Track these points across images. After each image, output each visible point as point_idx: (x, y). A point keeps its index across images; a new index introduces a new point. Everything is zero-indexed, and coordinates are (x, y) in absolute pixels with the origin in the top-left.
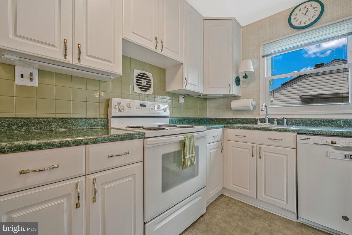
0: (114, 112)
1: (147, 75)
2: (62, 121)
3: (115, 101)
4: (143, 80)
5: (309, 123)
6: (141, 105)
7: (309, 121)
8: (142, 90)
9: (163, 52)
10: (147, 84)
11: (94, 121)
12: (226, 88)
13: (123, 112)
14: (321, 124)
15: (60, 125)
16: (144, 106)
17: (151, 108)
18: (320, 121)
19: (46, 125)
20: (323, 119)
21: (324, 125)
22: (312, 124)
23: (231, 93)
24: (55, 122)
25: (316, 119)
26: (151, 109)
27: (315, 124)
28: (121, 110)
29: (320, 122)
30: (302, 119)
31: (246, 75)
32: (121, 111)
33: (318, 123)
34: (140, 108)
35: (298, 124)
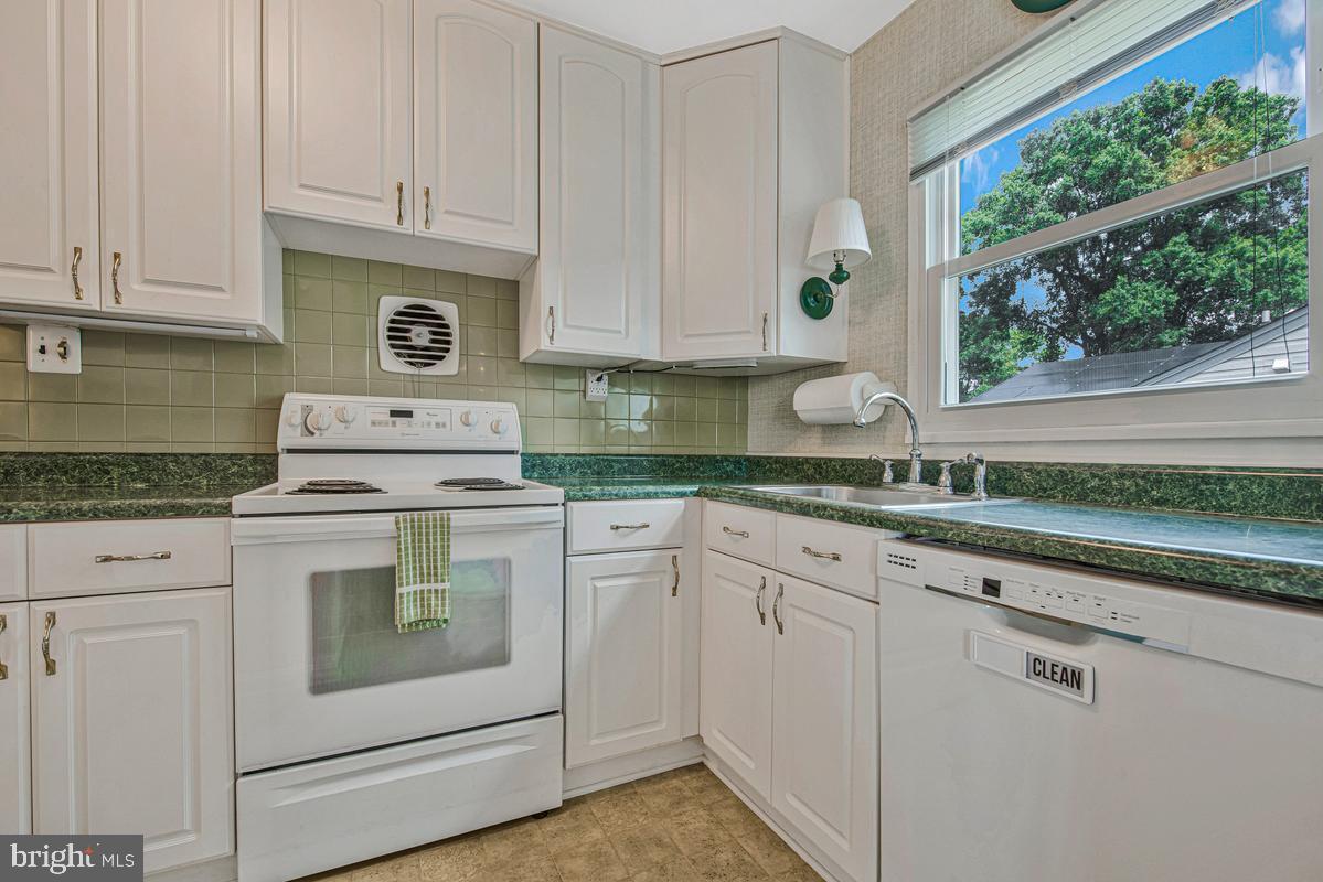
0: (288, 436)
1: (434, 310)
2: (137, 462)
3: (293, 403)
4: (416, 329)
5: (1093, 489)
6: (394, 413)
7: (1094, 476)
8: (411, 363)
9: (432, 230)
10: (433, 341)
11: (234, 464)
12: (749, 332)
13: (321, 435)
14: (1146, 491)
15: (132, 474)
16: (409, 414)
17: (434, 420)
18: (1143, 477)
19: (95, 472)
20: (1156, 467)
21: (1160, 502)
22: (1108, 494)
23: (772, 351)
24: (119, 466)
25: (1125, 466)
26: (433, 424)
27: (1121, 492)
28: (312, 430)
29: (1141, 482)
30: (1064, 464)
31: (839, 267)
32: (313, 434)
33: (1133, 489)
34: (387, 424)
35: (1045, 490)
